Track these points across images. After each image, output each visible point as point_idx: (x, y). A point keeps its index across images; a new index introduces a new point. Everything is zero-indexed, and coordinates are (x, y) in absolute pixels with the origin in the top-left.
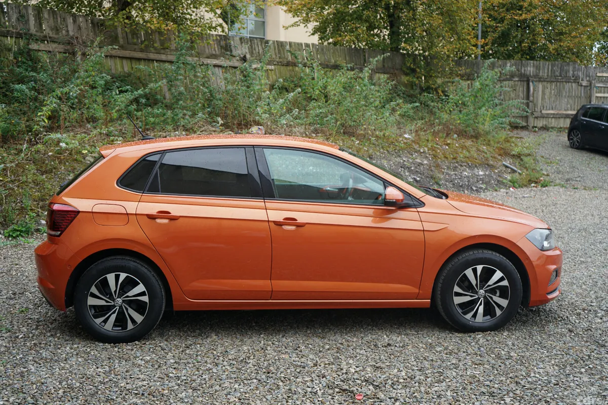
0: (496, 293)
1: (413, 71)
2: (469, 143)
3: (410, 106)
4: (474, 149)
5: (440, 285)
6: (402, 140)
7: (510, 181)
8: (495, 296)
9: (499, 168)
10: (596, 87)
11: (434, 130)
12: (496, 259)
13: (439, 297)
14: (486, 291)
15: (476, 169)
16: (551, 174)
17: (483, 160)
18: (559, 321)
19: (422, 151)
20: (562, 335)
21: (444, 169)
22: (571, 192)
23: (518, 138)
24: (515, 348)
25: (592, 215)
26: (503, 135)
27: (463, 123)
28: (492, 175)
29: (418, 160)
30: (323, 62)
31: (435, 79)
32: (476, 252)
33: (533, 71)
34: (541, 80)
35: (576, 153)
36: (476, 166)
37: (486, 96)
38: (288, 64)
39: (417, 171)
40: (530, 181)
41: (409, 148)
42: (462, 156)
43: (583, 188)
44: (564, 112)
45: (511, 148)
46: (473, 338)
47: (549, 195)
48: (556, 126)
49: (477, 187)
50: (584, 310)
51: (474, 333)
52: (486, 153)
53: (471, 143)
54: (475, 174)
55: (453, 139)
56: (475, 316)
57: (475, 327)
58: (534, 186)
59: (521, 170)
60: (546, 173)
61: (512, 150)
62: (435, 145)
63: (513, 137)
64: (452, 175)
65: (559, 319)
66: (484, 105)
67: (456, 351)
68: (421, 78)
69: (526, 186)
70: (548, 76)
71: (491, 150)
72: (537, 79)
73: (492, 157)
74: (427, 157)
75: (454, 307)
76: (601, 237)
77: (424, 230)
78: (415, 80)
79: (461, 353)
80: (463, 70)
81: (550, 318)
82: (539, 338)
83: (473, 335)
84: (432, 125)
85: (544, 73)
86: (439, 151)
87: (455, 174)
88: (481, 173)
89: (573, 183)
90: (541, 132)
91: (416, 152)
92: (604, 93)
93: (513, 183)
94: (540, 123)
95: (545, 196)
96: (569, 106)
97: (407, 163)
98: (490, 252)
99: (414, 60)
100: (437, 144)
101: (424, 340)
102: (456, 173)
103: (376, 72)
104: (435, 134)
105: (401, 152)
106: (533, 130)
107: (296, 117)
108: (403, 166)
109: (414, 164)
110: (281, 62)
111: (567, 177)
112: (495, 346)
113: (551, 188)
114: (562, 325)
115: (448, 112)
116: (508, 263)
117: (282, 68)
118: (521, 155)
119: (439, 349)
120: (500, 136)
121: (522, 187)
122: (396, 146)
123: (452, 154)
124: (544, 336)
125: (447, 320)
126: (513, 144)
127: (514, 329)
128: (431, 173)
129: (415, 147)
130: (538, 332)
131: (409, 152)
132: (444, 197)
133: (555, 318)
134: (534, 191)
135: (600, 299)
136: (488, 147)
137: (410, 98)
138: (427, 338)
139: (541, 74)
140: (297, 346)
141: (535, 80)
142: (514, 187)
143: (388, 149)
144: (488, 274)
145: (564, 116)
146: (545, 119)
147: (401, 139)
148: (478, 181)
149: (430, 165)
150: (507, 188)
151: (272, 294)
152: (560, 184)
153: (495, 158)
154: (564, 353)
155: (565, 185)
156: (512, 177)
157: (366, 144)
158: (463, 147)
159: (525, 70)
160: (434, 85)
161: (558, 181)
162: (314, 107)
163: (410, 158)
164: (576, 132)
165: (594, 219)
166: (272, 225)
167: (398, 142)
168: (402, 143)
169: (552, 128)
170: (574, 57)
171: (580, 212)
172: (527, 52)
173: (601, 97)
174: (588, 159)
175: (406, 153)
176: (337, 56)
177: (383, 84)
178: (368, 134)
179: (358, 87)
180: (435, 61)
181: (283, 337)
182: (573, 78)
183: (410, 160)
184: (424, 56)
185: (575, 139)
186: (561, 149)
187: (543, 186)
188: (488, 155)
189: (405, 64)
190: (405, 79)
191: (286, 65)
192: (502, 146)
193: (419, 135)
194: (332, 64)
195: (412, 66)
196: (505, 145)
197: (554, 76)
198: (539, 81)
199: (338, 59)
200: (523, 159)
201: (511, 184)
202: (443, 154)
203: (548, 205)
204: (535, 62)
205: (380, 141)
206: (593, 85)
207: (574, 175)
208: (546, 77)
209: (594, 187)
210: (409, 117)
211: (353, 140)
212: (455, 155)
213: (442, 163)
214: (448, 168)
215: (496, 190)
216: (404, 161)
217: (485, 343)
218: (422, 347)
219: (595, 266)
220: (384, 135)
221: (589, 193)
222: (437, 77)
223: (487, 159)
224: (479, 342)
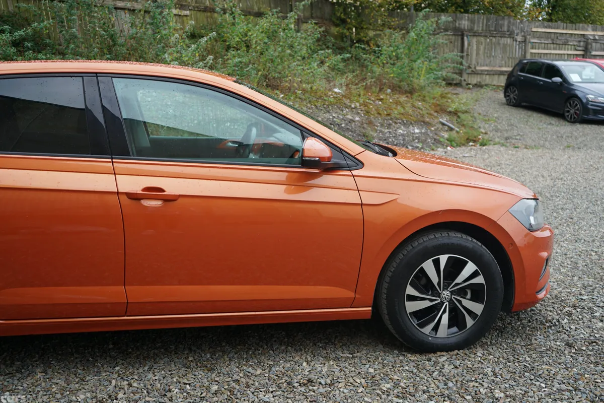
0: (466, 294)
1: (344, 21)
2: (404, 99)
3: (339, 57)
4: (409, 105)
5: (385, 285)
6: (332, 95)
7: (448, 140)
8: (465, 298)
9: (435, 126)
10: (531, 42)
11: (366, 84)
12: (468, 245)
13: (384, 302)
14: (452, 293)
15: (411, 126)
16: (489, 133)
17: (419, 117)
18: (548, 327)
19: (353, 106)
20: (560, 353)
21: (377, 126)
22: (512, 151)
23: (454, 94)
24: (498, 379)
25: (543, 176)
26: (438, 91)
27: (397, 77)
28: (429, 133)
29: (349, 117)
30: (245, 9)
31: (366, 31)
32: (438, 235)
33: (468, 26)
34: (476, 34)
35: (513, 110)
36: (411, 123)
37: (421, 48)
38: (206, 10)
39: (348, 129)
40: (468, 139)
41: (339, 103)
42: (396, 112)
43: (524, 146)
44: (499, 69)
45: (448, 104)
46: (435, 362)
47: (490, 155)
48: (490, 83)
49: (413, 146)
50: (575, 307)
51: (435, 352)
52: (421, 109)
53: (406, 99)
54: (410, 132)
55: (387, 94)
56: (436, 328)
57: (437, 345)
58: (472, 145)
59: (458, 128)
60: (483, 131)
61: (449, 107)
62: (367, 100)
63: (449, 93)
64: (386, 133)
65: (548, 324)
66: (418, 58)
67: (412, 390)
68: (352, 30)
69: (464, 145)
70: (482, 30)
71: (428, 107)
72: (472, 34)
73: (427, 113)
74: (358, 113)
75: (407, 318)
76: (561, 203)
77: (362, 204)
78: (345, 31)
79: (420, 393)
80: (395, 22)
81: (535, 322)
82: (528, 359)
83: (433, 357)
84: (364, 79)
85: (478, 27)
86: (371, 107)
87: (389, 132)
88: (417, 131)
89: (513, 141)
90: (476, 89)
91: (347, 107)
92: (539, 49)
93: (451, 141)
94: (474, 80)
95: (486, 156)
96: (503, 62)
97: (337, 120)
98: (459, 235)
99: (345, 10)
100: (370, 99)
101: (364, 369)
102: (391, 130)
103: (304, 22)
104: (367, 88)
105: (330, 107)
106: (467, 87)
107: (210, 66)
108: (333, 123)
109: (345, 120)
110: (197, 7)
111: (506, 135)
112: (468, 377)
113: (491, 147)
114: (553, 334)
115: (381, 64)
116: (484, 251)
117: (199, 14)
118: (459, 112)
119: (386, 386)
120: (435, 91)
121: (460, 146)
122: (326, 100)
123: (385, 110)
124: (534, 356)
125: (397, 336)
126: (449, 101)
127: (489, 343)
128: (364, 131)
129: (346, 102)
130: (524, 349)
131: (339, 108)
132: (390, 154)
133: (542, 323)
134: (474, 150)
135: (589, 289)
136: (424, 103)
137: (339, 50)
138: (368, 366)
139: (476, 28)
140: (167, 388)
141: (470, 34)
142: (452, 146)
143: (316, 104)
144: (455, 267)
145: (499, 73)
146: (479, 76)
147: (330, 93)
148: (414, 140)
149: (362, 122)
150: (445, 147)
151: (127, 308)
152: (499, 143)
153: (431, 114)
154: (571, 388)
155: (505, 144)
156: (450, 136)
157: (292, 98)
158: (397, 103)
159: (459, 24)
160: (366, 37)
161: (497, 140)
162: (234, 57)
163: (340, 114)
164: (513, 89)
165: (546, 181)
166: (124, 199)
167: (327, 96)
168: (331, 98)
169: (486, 85)
170: (509, 11)
171: (529, 172)
172: (461, 4)
173: (535, 53)
174: (526, 117)
175: (335, 109)
176: (261, 3)
177: (310, 30)
178: (294, 86)
179: (282, 33)
180: (367, 11)
181: (149, 369)
182: (508, 33)
183: (340, 116)
184: (355, 6)
185: (512, 96)
186: (497, 106)
187: (483, 145)
188: (424, 112)
189: (335, 14)
190: (334, 30)
191: (203, 11)
192: (438, 102)
193: (350, 89)
194: (255, 11)
195: (342, 16)
196: (441, 101)
197: (489, 31)
198: (474, 36)
199: (261, 6)
200: (460, 116)
201: (448, 142)
202: (376, 110)
203: (492, 165)
204: (470, 15)
205: (307, 95)
206: (527, 40)
207: (513, 133)
208: (480, 31)
209: (535, 146)
210: (340, 71)
211: (276, 93)
212: (389, 111)
213: (375, 119)
214: (382, 125)
215: (433, 150)
216: (334, 117)
217: (453, 371)
218: (361, 383)
219: (566, 240)
220: (311, 88)
221: (531, 152)
222: (368, 29)
223: (423, 116)
224: (443, 371)
